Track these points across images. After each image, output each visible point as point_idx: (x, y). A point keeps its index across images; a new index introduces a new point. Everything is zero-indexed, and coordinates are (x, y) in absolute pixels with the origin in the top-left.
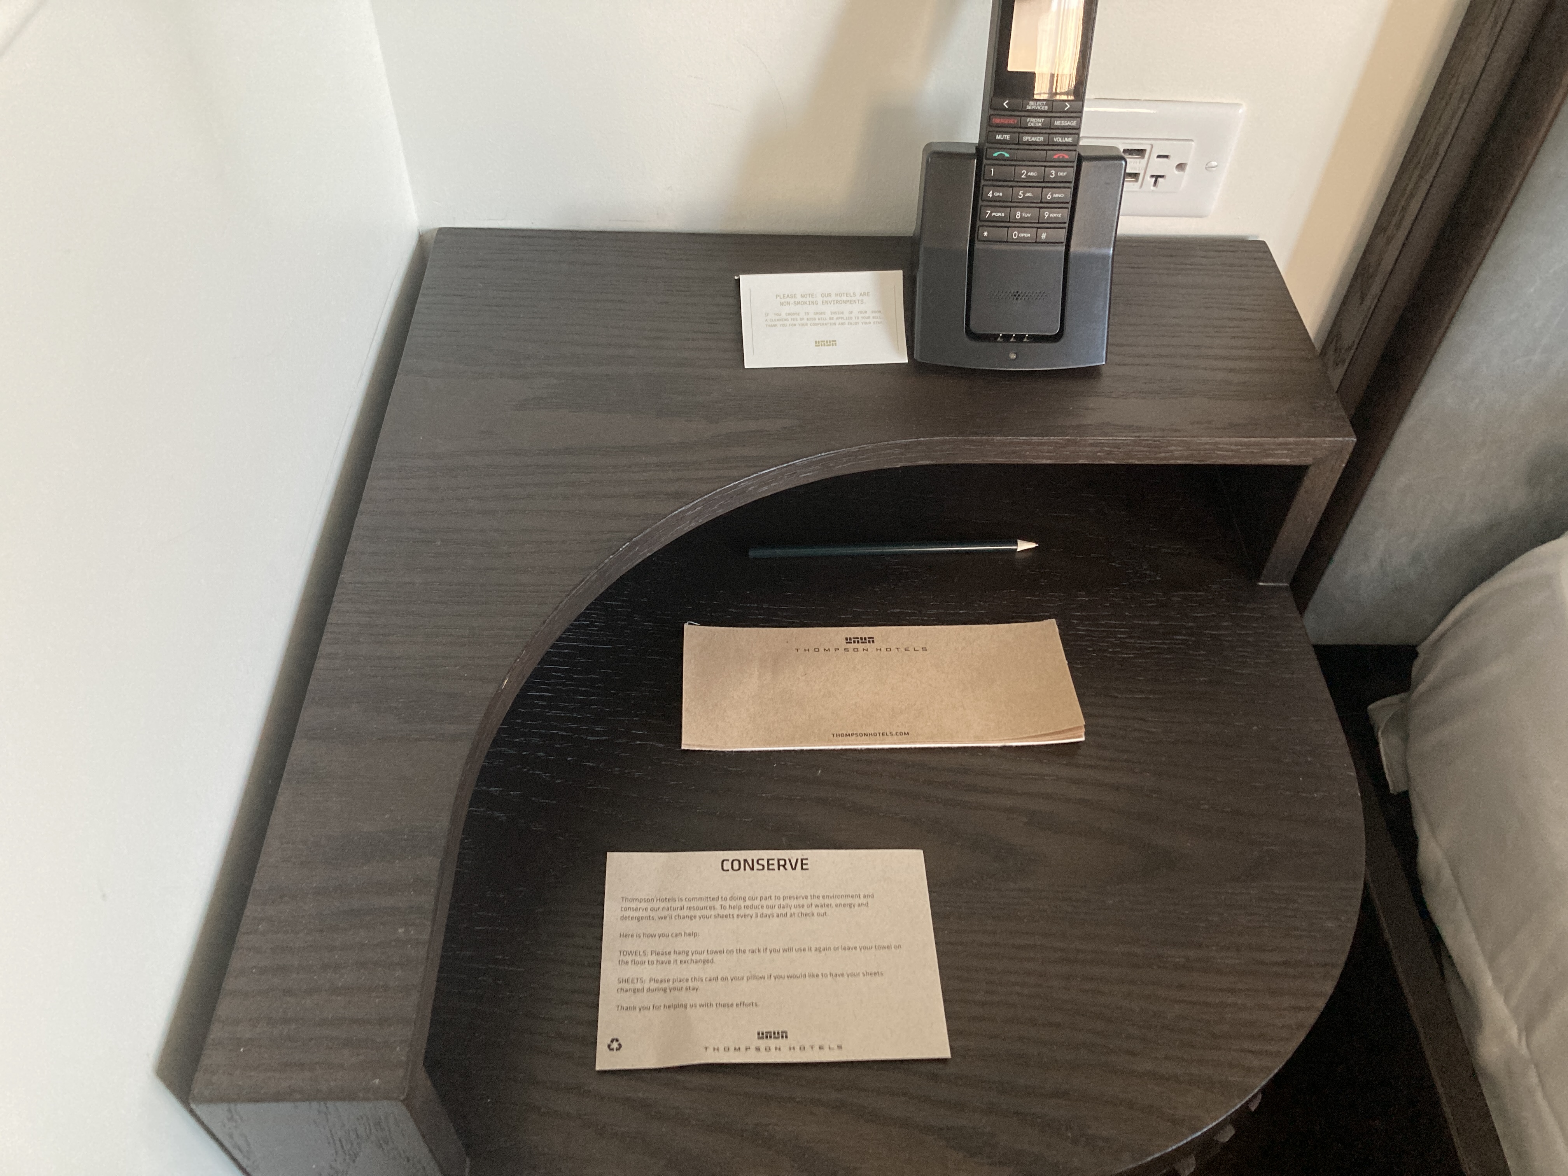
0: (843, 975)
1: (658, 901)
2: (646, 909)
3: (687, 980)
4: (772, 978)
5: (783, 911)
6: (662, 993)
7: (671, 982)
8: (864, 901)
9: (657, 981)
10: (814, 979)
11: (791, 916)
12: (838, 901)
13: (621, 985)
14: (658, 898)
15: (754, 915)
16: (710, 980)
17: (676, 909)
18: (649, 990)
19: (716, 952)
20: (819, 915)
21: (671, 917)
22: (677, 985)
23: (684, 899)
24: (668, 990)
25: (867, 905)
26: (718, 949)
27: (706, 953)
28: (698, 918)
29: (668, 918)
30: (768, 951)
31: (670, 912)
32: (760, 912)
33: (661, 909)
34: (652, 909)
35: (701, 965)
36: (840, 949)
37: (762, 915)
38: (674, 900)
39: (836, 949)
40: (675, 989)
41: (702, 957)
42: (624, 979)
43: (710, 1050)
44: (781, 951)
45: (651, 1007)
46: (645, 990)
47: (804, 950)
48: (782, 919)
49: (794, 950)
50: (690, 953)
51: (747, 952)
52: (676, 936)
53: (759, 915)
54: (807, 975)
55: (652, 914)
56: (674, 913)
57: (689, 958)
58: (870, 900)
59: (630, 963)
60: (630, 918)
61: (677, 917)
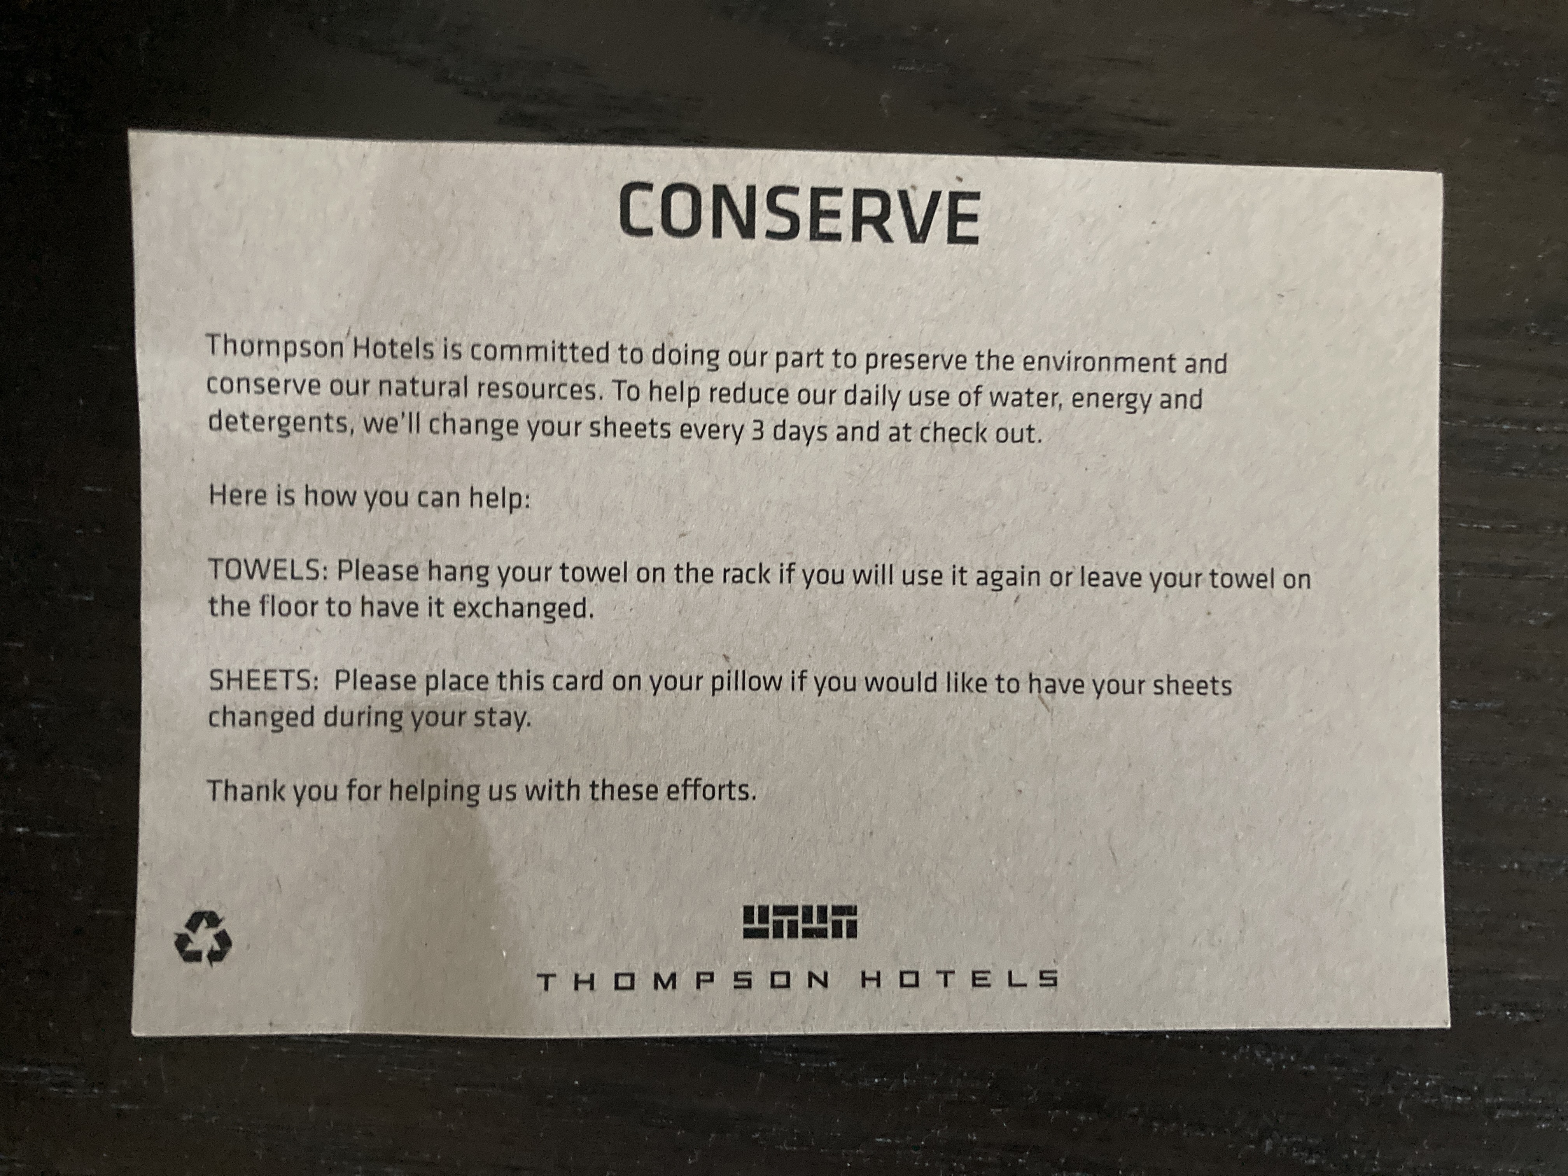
0: (1077, 685)
1: (362, 352)
2: (314, 386)
3: (482, 682)
4: (810, 685)
5: (866, 416)
6: (383, 730)
7: (420, 688)
8: (1187, 384)
9: (364, 682)
10: (970, 698)
11: (895, 437)
12: (1084, 382)
13: (223, 698)
14: (362, 342)
15: (750, 428)
16: (572, 686)
17: (432, 390)
18: (334, 717)
19: (595, 574)
20: (1005, 435)
21: (414, 424)
22: (443, 698)
23: (465, 350)
24: (407, 723)
25: (1196, 401)
26: (606, 562)
27: (555, 574)
28: (523, 430)
29: (403, 425)
30: (797, 574)
31: (409, 402)
32: (771, 414)
33: (373, 388)
34: (340, 387)
35: (537, 623)
36: (1075, 580)
37: (781, 431)
38: (424, 350)
39: (1060, 579)
40: (435, 717)
41: (542, 593)
42: (235, 675)
43: (562, 985)
44: (849, 578)
45: (343, 792)
46: (319, 718)
47: (937, 577)
48: (860, 446)
49: (897, 577)
50: (494, 577)
51: (718, 576)
52: (438, 502)
53: (768, 430)
54: (942, 679)
55: (339, 406)
56: (429, 408)
57: (487, 595)
58: (1208, 380)
59: (256, 607)
60: (249, 423)
61: (438, 426)
